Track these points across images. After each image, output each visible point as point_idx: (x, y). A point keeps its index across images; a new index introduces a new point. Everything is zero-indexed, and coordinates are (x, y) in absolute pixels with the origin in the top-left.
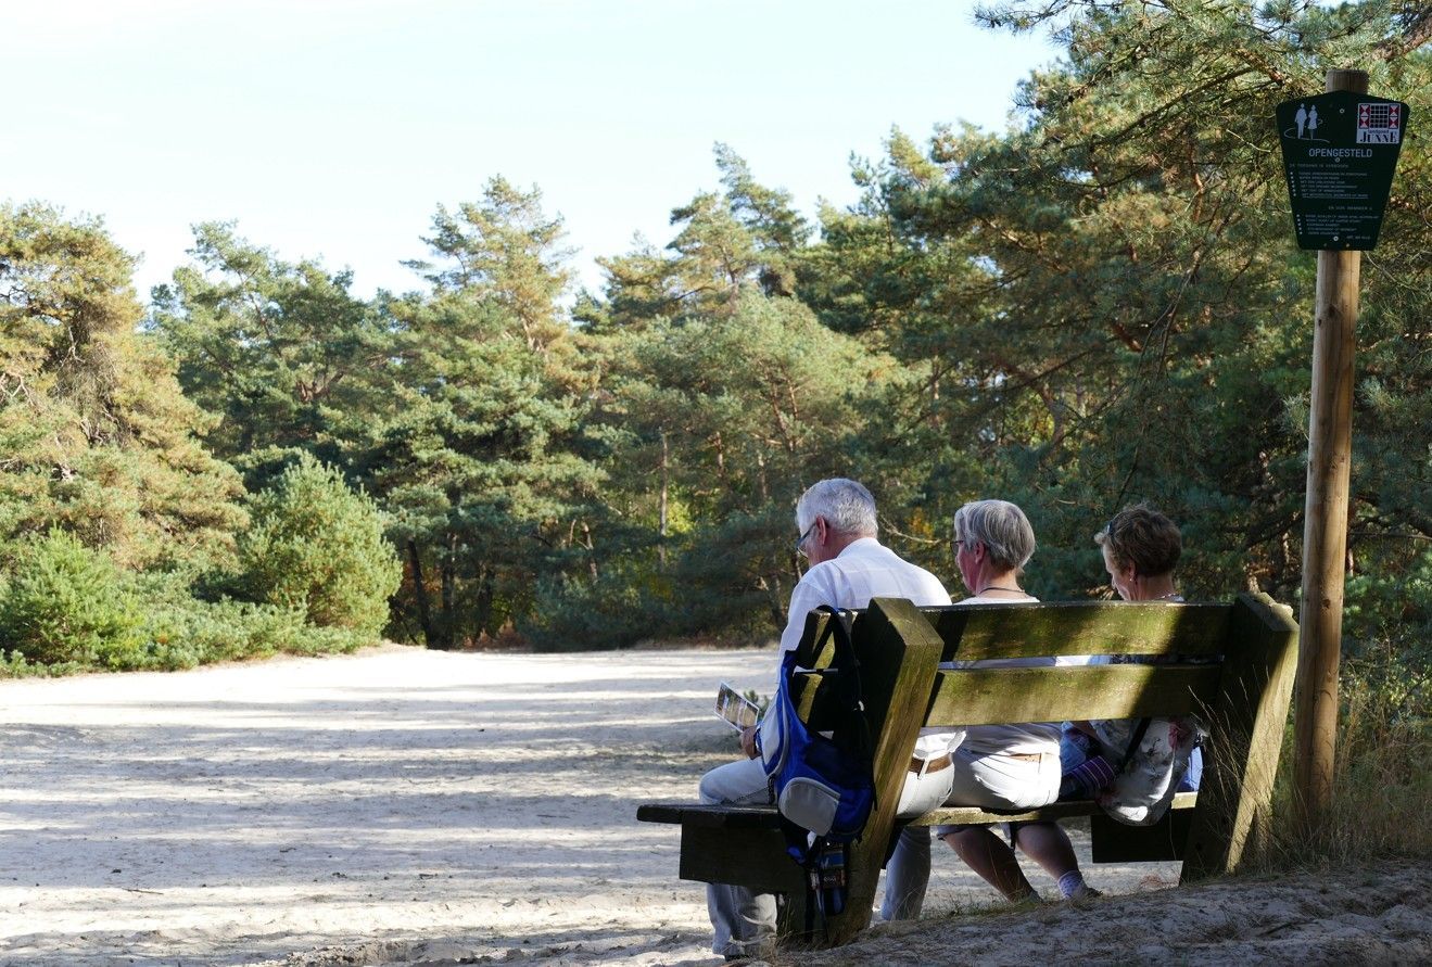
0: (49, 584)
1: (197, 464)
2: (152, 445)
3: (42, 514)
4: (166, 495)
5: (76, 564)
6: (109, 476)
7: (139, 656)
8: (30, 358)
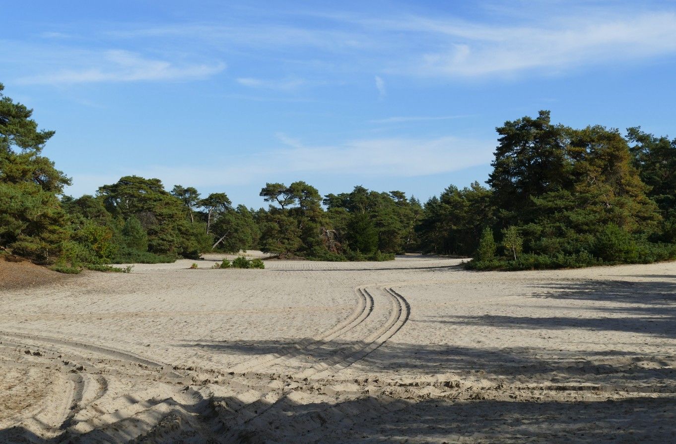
0: (609, 238)
1: (645, 201)
2: (632, 196)
3: (602, 217)
4: (637, 211)
5: (617, 232)
6: (622, 205)
7: (636, 259)
8: (597, 171)
